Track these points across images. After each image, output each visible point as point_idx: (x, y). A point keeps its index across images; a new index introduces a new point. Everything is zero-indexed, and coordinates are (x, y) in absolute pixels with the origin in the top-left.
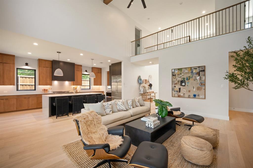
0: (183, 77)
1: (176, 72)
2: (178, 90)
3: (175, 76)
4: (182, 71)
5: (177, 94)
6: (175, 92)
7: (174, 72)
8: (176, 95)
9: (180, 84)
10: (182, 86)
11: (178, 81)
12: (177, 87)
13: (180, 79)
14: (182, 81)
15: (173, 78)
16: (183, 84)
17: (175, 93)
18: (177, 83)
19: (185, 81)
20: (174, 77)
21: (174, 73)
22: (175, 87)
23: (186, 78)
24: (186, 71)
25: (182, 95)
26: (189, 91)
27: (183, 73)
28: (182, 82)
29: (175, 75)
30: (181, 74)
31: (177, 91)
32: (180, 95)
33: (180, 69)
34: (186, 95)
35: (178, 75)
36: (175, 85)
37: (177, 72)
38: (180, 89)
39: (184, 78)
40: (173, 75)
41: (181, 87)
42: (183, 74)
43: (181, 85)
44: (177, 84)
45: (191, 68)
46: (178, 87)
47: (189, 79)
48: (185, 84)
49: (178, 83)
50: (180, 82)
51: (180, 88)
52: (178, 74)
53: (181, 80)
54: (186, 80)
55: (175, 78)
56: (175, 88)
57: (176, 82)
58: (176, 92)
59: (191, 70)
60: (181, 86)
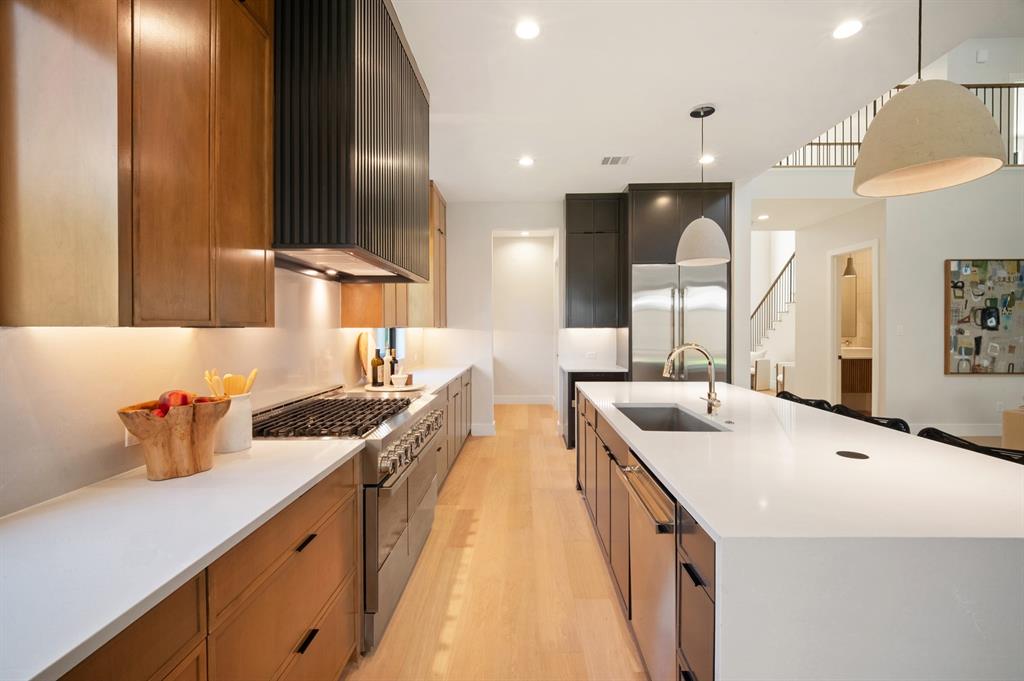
0: (989, 295)
1: (967, 272)
2: (973, 345)
3: (962, 288)
4: (986, 269)
5: (968, 360)
6: (960, 353)
7: (958, 273)
8: (965, 366)
9: (979, 321)
10: (985, 331)
11: (974, 311)
12: (967, 333)
13: (979, 302)
14: (988, 308)
15: (956, 297)
16: (992, 322)
17: (960, 357)
18: (969, 317)
19: (997, 310)
20: (959, 293)
21: (959, 277)
22: (960, 332)
23: (999, 298)
24: (1003, 273)
25: (986, 363)
26: (1012, 349)
27: (990, 279)
28: (986, 313)
29: (960, 284)
30: (982, 282)
31: (968, 351)
32: (979, 366)
33: (979, 264)
34: (1002, 366)
35: (974, 284)
36: (963, 326)
37: (969, 272)
38: (978, 340)
39: (994, 300)
40: (955, 286)
41: (984, 333)
42: (989, 284)
43: (984, 326)
44: (969, 321)
45: (1018, 260)
46: (971, 332)
47: (1012, 304)
48: (998, 322)
49: (972, 319)
50: (979, 313)
51: (980, 338)
52: (972, 283)
53: (983, 306)
54: (1000, 308)
55: (962, 297)
56: (959, 336)
57: (966, 313)
58: (966, 354)
59: (1018, 271)
60: (983, 328)
